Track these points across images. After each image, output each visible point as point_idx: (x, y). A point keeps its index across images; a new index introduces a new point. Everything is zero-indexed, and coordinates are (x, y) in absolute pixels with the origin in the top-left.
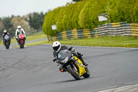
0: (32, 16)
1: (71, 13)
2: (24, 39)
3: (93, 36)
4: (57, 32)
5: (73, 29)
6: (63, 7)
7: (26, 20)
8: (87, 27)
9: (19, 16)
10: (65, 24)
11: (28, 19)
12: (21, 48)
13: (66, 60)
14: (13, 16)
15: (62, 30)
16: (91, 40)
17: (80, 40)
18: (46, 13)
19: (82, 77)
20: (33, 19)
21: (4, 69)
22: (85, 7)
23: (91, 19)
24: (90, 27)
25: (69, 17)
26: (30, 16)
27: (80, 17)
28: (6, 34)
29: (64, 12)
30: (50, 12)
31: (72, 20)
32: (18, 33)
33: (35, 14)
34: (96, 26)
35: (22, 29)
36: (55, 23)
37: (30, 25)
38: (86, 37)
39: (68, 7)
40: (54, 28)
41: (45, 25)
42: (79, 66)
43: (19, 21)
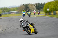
1: (56, 4)
4: (49, 12)
5: (56, 11)
7: (35, 6)
10: (53, 9)
14: (29, 4)
20: (37, 6)
25: (55, 6)
26: (36, 4)
33: (39, 4)
37: (36, 8)
40: (48, 10)
41: (44, 8)
42: (31, 29)
43: (32, 6)
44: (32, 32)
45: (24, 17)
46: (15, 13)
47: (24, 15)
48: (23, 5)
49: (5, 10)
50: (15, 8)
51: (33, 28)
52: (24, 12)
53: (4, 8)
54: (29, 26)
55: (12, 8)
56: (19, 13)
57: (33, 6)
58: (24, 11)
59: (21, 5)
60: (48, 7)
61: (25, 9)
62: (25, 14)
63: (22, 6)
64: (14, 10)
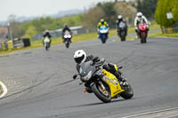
2: (147, 30)
4: (174, 22)
7: (133, 6)
9: (124, 1)
11: (136, 4)
12: (142, 42)
14: (116, 1)
32: (138, 23)
35: (143, 17)
36: (171, 10)
40: (170, 16)
41: (157, 12)
42: (110, 84)
43: (124, 6)
44: (112, 95)
45: (104, 42)
46: (76, 32)
47: (104, 37)
48: (99, 5)
49: (43, 26)
50: (74, 15)
51: (116, 81)
52: (104, 27)
53: (42, 19)
54: (102, 76)
55: (66, 16)
56: (87, 31)
57: (129, 7)
58: (103, 23)
59: (93, 7)
60: (169, 8)
61: (107, 18)
63: (95, 8)
64: (73, 24)
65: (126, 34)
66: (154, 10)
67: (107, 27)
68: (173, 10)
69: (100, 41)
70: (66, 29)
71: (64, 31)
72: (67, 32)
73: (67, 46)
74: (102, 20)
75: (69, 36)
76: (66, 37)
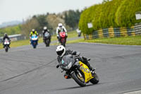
0: (68, 14)
1: (107, 11)
3: (129, 34)
4: (94, 31)
5: (109, 27)
6: (100, 5)
7: (62, 18)
8: (124, 26)
9: (54, 14)
10: (102, 22)
11: (64, 17)
13: (70, 65)
14: (48, 14)
15: (98, 28)
16: (128, 39)
17: (117, 39)
18: (82, 11)
19: (90, 83)
20: (68, 17)
21: (38, 68)
22: (121, 5)
23: (128, 16)
24: (127, 26)
25: (106, 14)
26: (65, 13)
27: (116, 15)
28: (46, 31)
29: (101, 10)
30: (86, 9)
31: (109, 18)
32: (59, 31)
33: (71, 12)
34: (133, 24)
36: (91, 21)
38: (123, 36)
39: (105, 5)
40: (90, 26)
41: (81, 22)
42: (85, 72)
43: (54, 18)
44: (86, 81)
46: (16, 39)
47: (35, 43)
48: (34, 17)
50: (15, 25)
52: (34, 35)
55: (8, 26)
56: (25, 38)
57: (58, 19)
58: (34, 32)
59: (30, 19)
62: (36, 41)
63: (31, 20)
64: (13, 32)
65: (50, 42)
66: (78, 21)
67: (37, 35)
68: (93, 21)
69: (32, 46)
70: (6, 37)
71: (4, 39)
72: (6, 40)
73: (7, 50)
74: (33, 30)
75: (8, 43)
76: (5, 43)
